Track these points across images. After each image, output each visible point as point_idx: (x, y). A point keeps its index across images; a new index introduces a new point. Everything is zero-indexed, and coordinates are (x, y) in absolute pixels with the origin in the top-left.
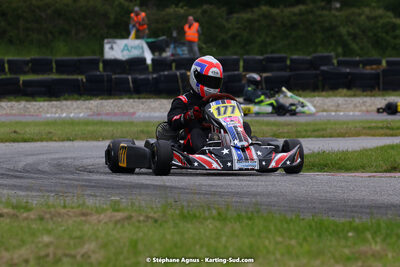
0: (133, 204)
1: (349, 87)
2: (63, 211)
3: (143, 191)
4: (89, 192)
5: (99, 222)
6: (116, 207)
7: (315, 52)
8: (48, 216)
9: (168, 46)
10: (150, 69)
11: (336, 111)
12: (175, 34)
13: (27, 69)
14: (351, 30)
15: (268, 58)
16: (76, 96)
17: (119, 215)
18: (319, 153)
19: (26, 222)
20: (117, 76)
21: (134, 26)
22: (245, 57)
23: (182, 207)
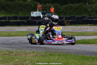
0: (38, 52)
1: (90, 24)
2: (21, 53)
3: (40, 49)
4: (27, 49)
5: (30, 56)
6: (34, 52)
7: (82, 15)
8: (17, 54)
9: (46, 13)
10: (42, 19)
11: (87, 29)
12: (48, 10)
13: (12, 19)
14: (91, 10)
15: (71, 16)
16: (24, 25)
17: (35, 54)
18: (83, 40)
19: (12, 56)
20: (34, 21)
21: (38, 8)
22: (65, 16)
23: (50, 52)
